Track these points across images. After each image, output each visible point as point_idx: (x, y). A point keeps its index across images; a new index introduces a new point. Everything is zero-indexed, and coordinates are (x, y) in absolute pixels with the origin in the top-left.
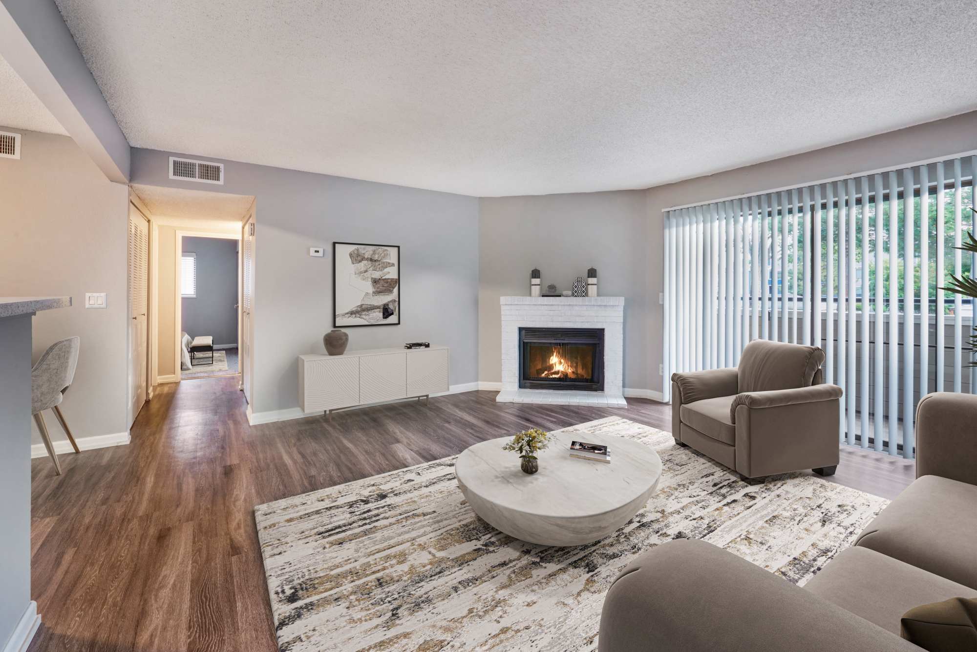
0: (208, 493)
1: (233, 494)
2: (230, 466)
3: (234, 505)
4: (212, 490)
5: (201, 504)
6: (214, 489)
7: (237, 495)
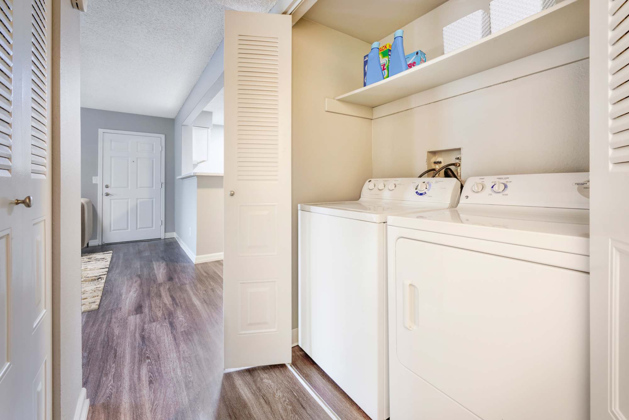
0: (153, 295)
1: (137, 294)
2: (137, 314)
3: (137, 289)
4: (150, 296)
5: (156, 289)
6: (149, 297)
7: (135, 294)
